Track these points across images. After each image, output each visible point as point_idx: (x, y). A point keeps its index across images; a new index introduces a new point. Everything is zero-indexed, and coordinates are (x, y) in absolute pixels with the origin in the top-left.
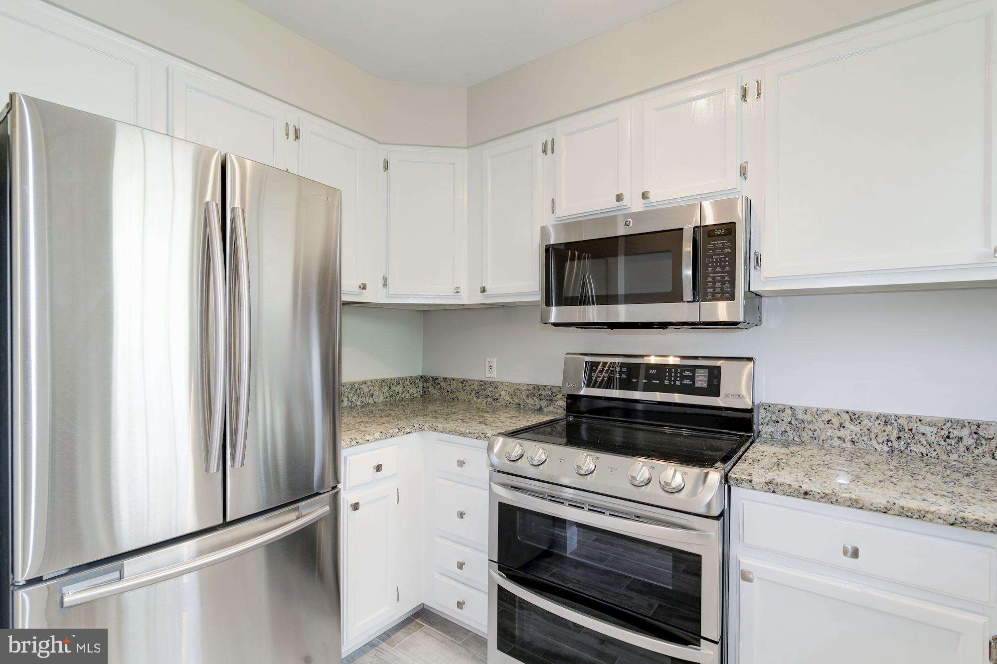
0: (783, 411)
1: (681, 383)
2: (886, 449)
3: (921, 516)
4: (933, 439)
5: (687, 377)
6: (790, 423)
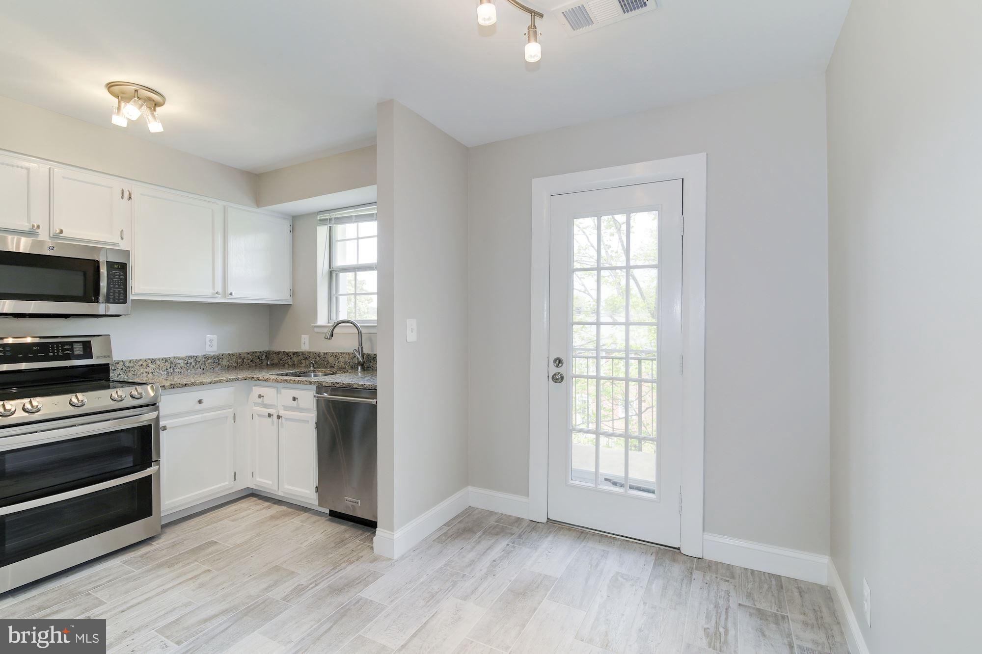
0: (118, 363)
1: (63, 354)
2: (166, 373)
3: (220, 382)
4: (182, 365)
5: (67, 349)
6: (122, 369)
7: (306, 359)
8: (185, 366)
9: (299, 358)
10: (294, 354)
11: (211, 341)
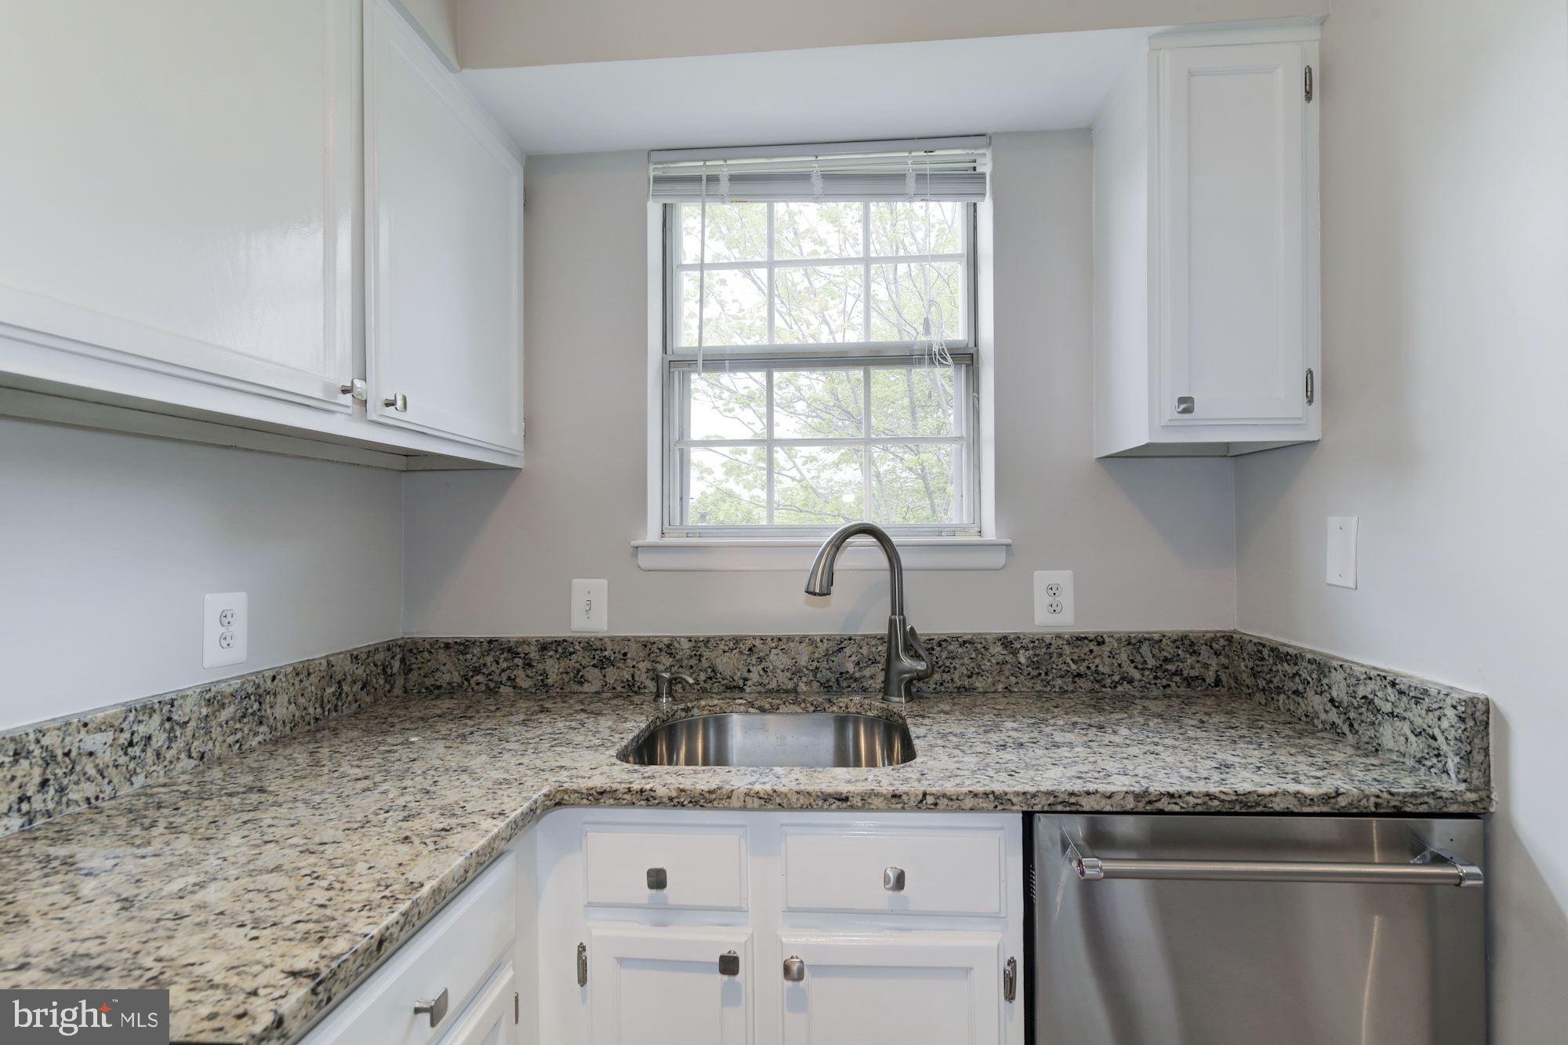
4: (105, 757)
7: (603, 664)
8: (123, 760)
9: (572, 662)
10: (544, 647)
11: (224, 618)
